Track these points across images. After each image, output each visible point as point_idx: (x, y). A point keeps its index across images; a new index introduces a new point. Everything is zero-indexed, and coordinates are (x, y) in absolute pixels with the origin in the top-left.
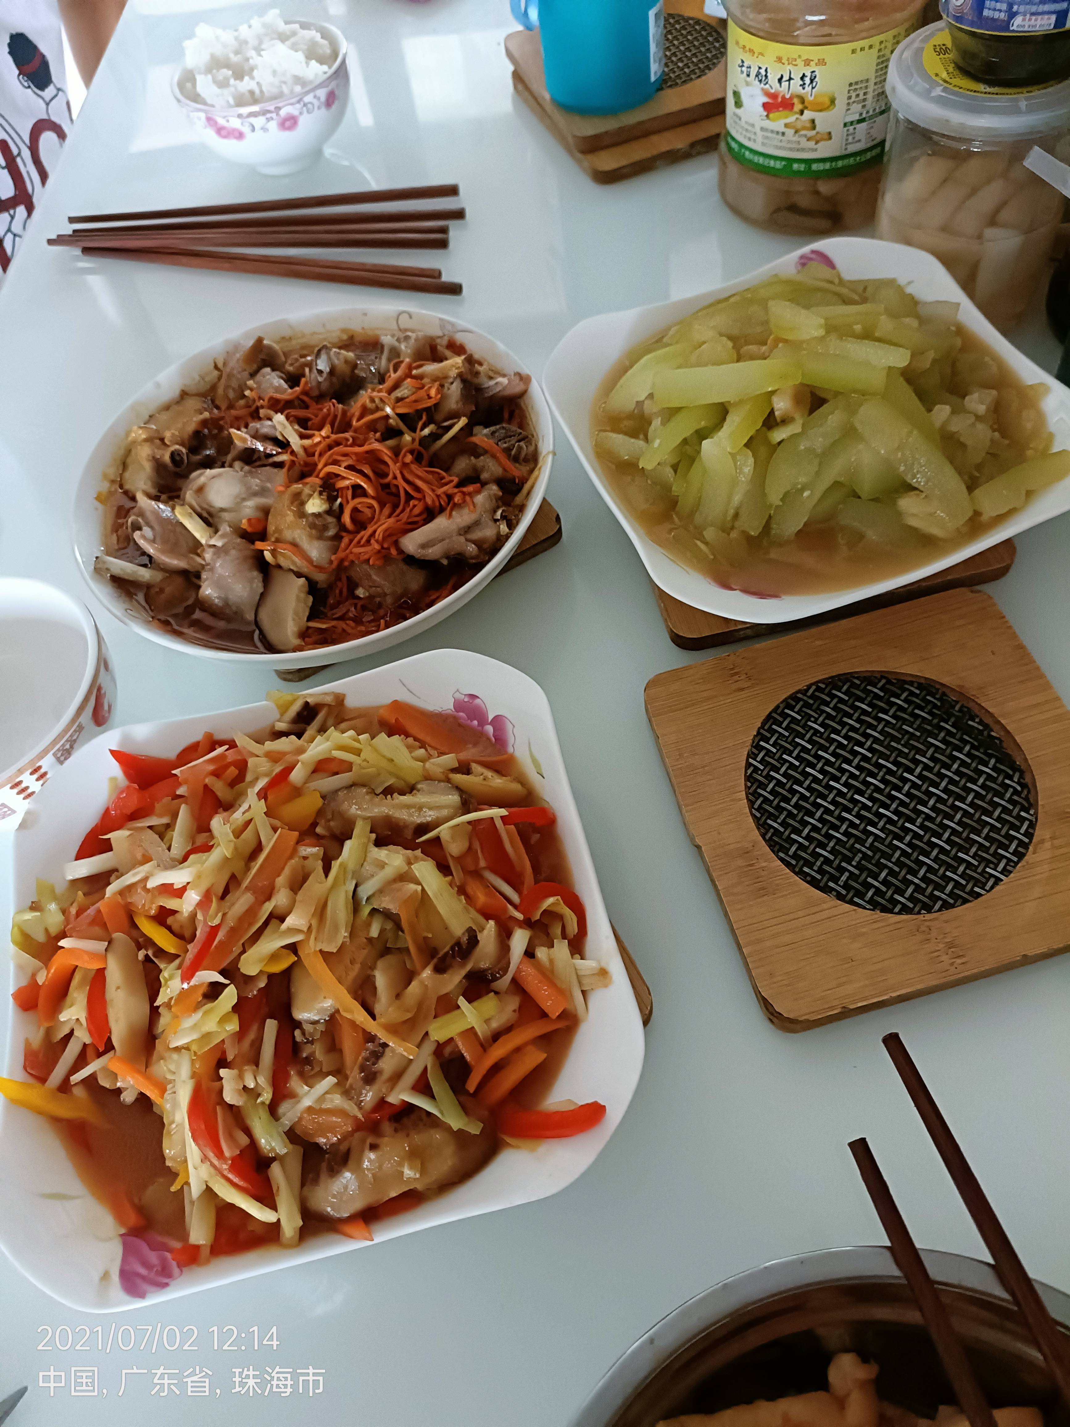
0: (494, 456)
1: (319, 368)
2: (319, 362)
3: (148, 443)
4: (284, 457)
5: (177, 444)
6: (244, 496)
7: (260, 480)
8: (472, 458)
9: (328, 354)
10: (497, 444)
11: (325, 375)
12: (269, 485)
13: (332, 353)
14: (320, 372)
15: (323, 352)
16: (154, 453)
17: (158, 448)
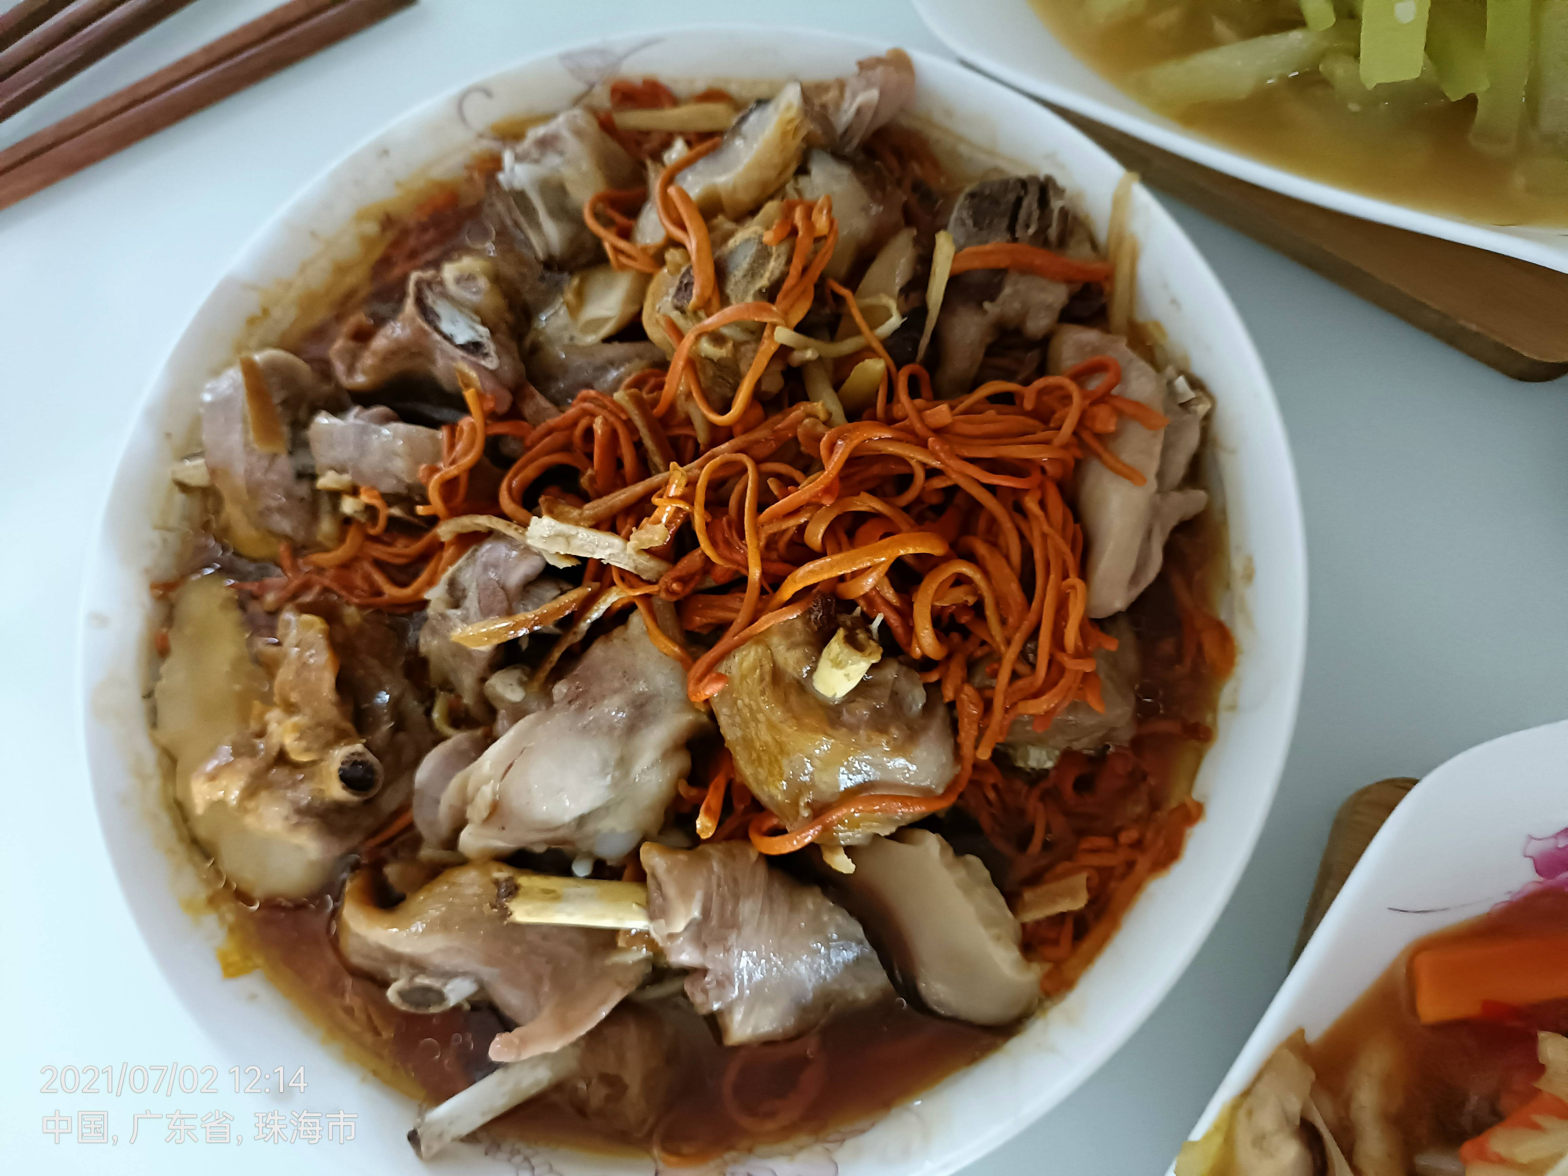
0: (1027, 270)
1: (461, 339)
2: (446, 326)
3: (264, 795)
4: (612, 598)
5: (330, 745)
6: (616, 755)
7: (615, 692)
8: (987, 305)
9: (445, 296)
10: (1015, 240)
11: (490, 347)
12: (641, 687)
13: (452, 288)
14: (473, 348)
15: (430, 299)
16: (294, 802)
17: (295, 785)
